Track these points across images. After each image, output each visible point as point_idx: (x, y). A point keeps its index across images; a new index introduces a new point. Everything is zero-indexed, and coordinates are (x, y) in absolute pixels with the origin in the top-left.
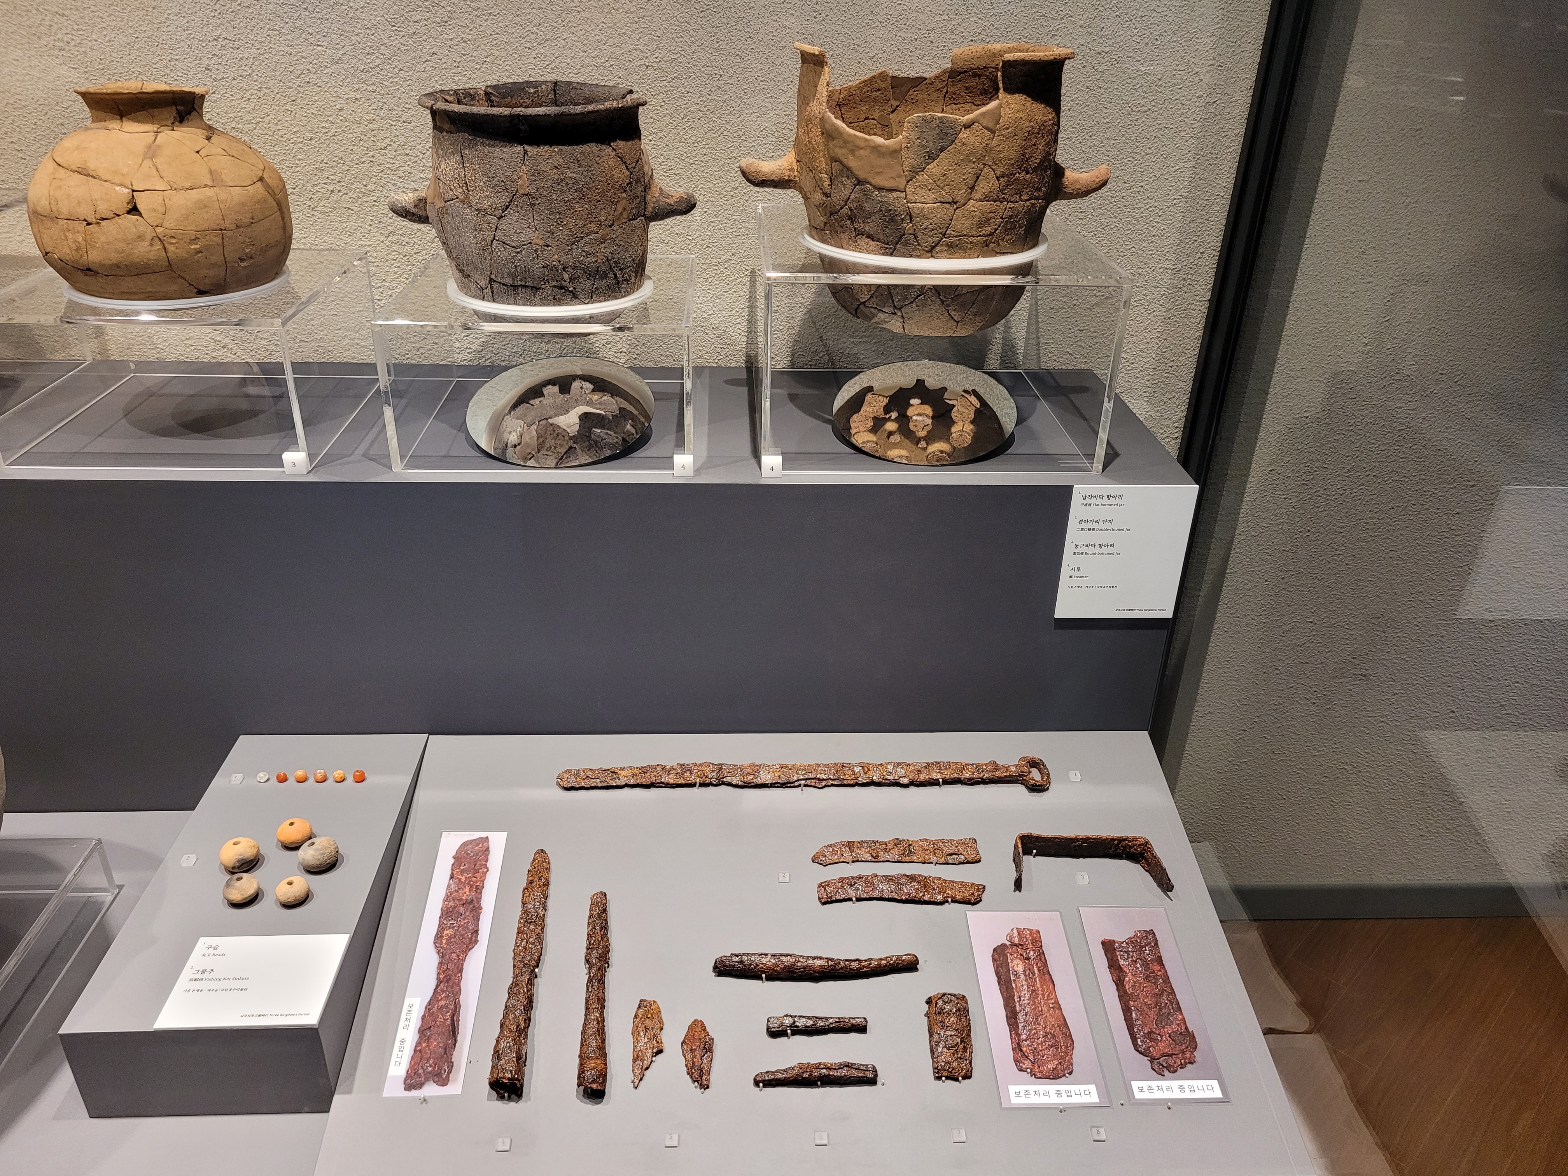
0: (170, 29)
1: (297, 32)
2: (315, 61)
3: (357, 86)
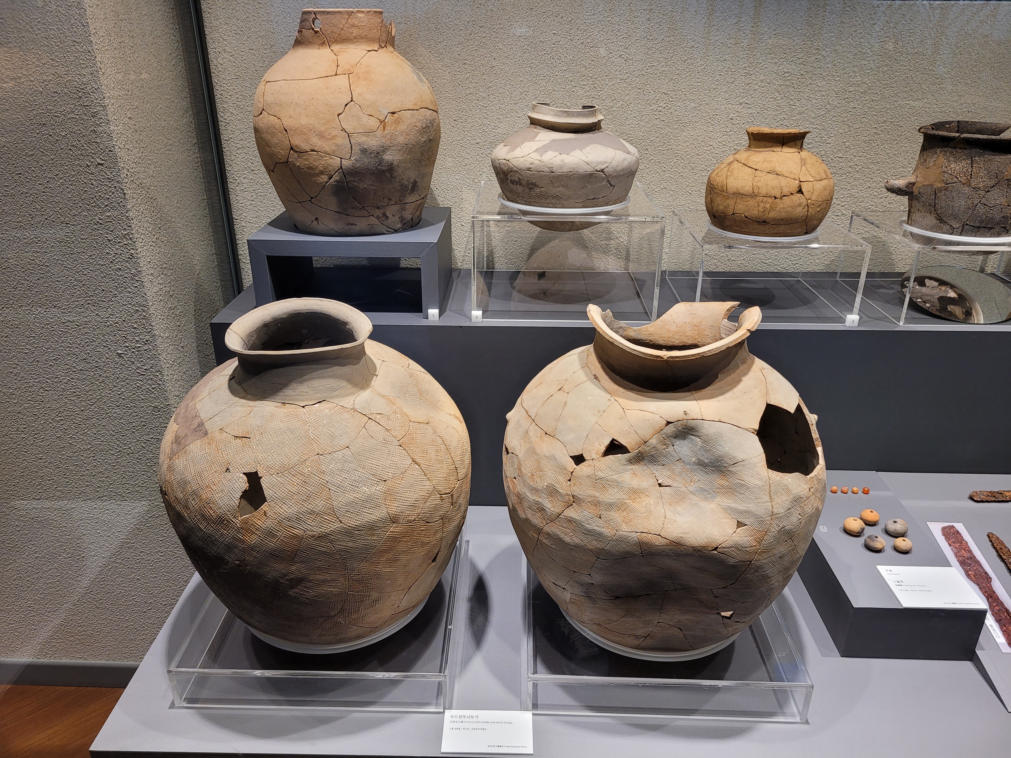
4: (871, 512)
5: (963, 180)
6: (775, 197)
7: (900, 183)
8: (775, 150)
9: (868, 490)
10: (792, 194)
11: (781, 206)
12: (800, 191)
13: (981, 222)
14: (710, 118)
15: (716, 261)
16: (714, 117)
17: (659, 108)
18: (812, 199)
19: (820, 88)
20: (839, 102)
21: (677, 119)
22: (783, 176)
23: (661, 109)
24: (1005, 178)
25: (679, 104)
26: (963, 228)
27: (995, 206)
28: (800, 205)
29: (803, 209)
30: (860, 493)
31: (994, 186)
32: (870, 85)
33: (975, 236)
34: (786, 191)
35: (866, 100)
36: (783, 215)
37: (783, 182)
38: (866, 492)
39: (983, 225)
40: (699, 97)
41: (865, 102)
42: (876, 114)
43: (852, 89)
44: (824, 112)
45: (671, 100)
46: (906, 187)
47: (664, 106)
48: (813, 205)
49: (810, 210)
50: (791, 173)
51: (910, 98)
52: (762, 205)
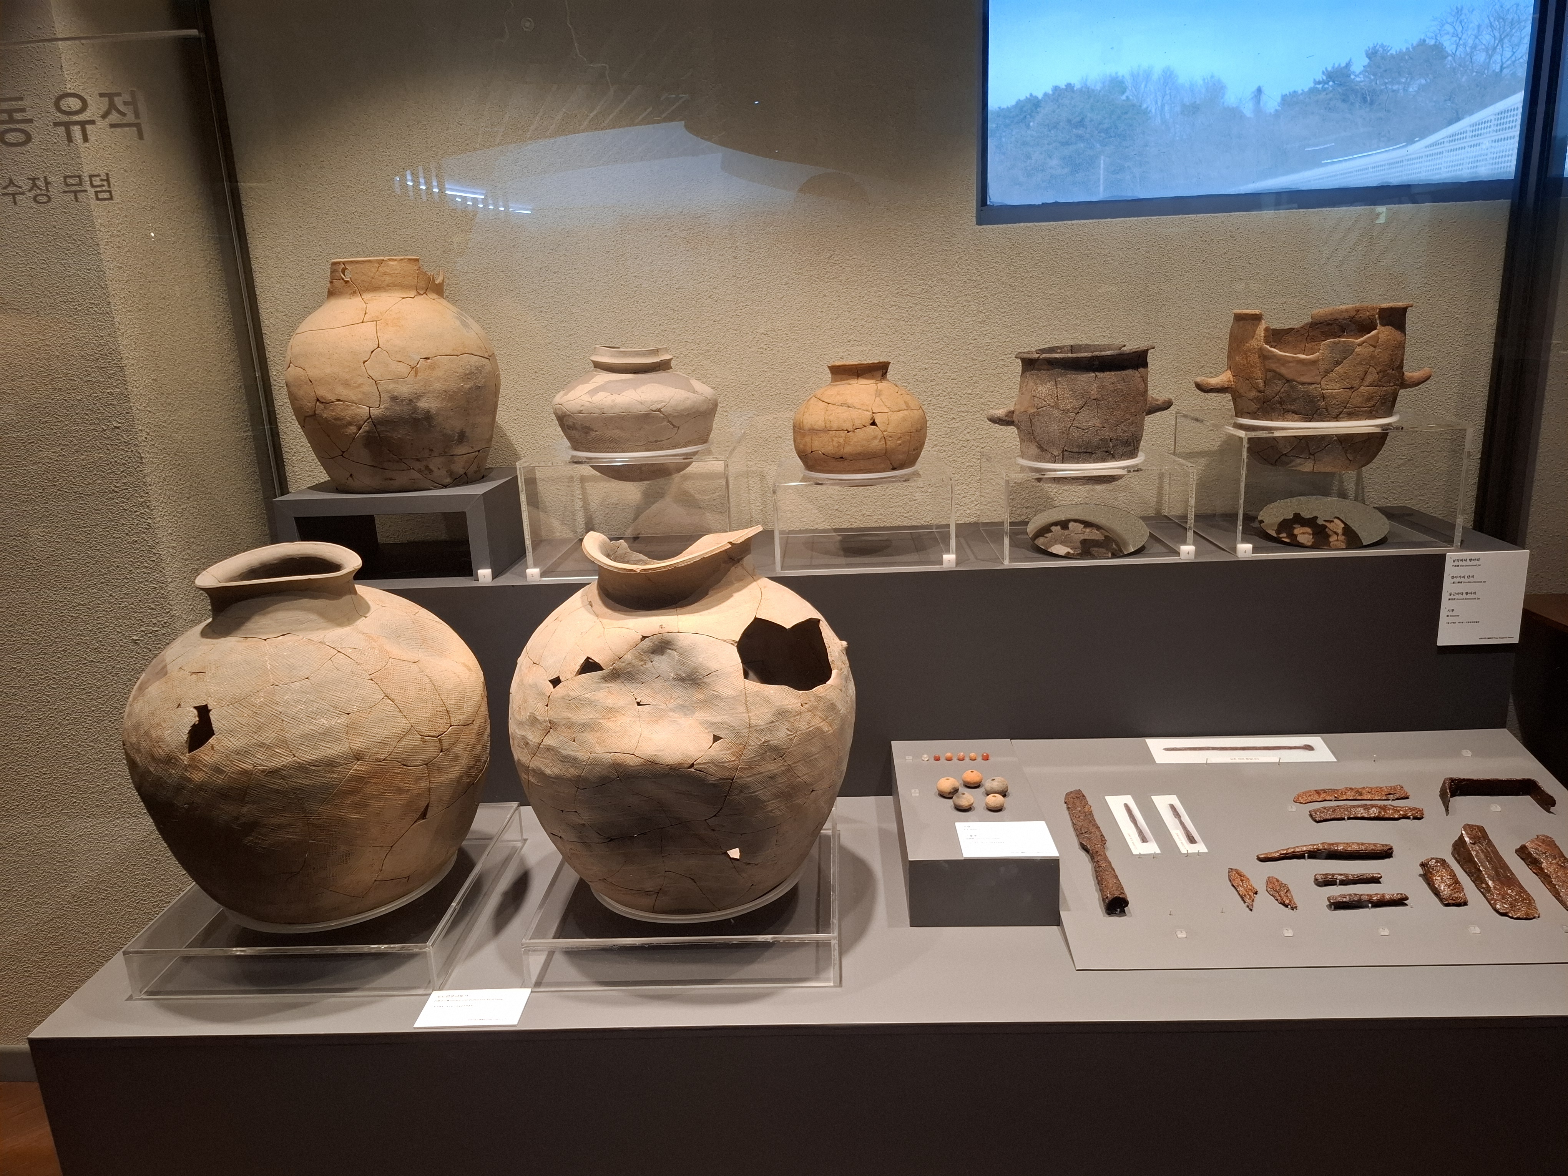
0: (824, 337)
1: (896, 334)
2: (905, 349)
3: (926, 361)
4: (972, 772)
5: (1051, 402)
6: (847, 430)
7: (1000, 412)
8: (851, 382)
9: (988, 756)
10: (865, 426)
11: (855, 440)
12: (874, 423)
13: (1079, 446)
14: (818, 358)
15: (849, 517)
16: (822, 356)
17: (759, 350)
18: (889, 430)
19: (933, 320)
20: (957, 334)
21: (782, 361)
22: (855, 408)
23: (762, 350)
24: (1092, 398)
25: (781, 345)
26: (1063, 455)
27: (1088, 429)
28: (875, 438)
29: (880, 441)
30: (979, 759)
31: (1083, 407)
32: (987, 314)
33: (1078, 463)
34: (858, 423)
35: (986, 330)
36: (859, 449)
37: (854, 414)
38: (986, 758)
39: (1082, 451)
40: (802, 336)
41: (985, 333)
42: (1001, 344)
43: (968, 320)
44: (942, 346)
45: (772, 340)
46: (1006, 416)
47: (765, 347)
48: (891, 437)
49: (889, 443)
50: (863, 404)
51: (1035, 325)
52: (835, 439)
